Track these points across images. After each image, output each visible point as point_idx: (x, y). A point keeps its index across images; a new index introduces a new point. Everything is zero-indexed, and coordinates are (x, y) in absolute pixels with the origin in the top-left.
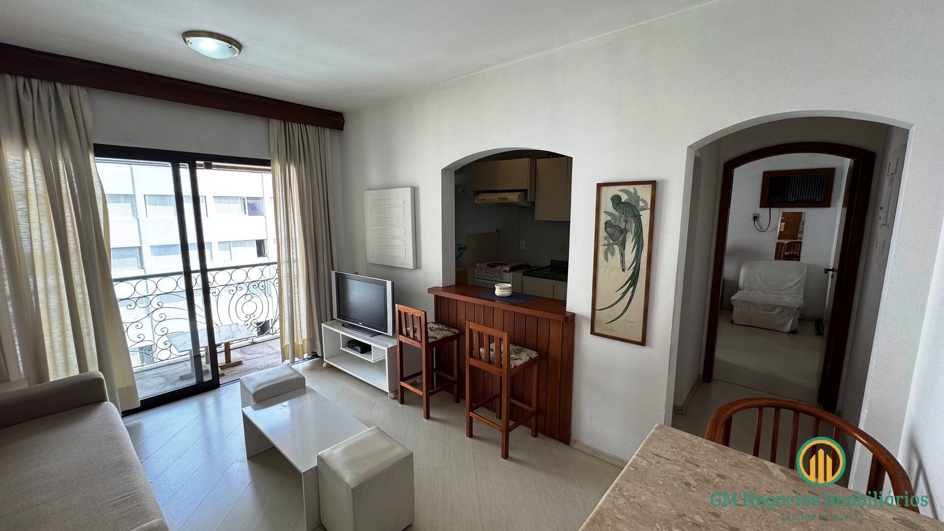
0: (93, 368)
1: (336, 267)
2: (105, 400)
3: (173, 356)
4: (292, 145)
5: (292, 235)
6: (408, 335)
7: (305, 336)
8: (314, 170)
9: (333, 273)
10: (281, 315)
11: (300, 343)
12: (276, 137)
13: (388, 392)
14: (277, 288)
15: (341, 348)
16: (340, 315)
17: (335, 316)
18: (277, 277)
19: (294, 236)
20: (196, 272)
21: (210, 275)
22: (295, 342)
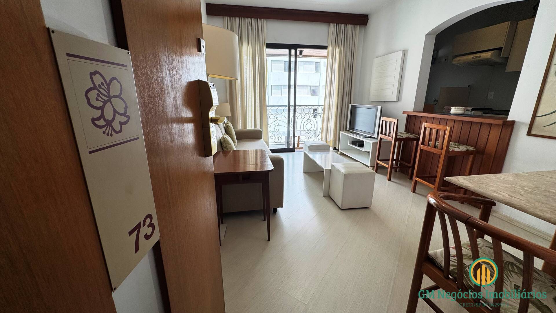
0: (258, 127)
1: (352, 102)
2: (262, 139)
3: (279, 142)
4: (339, 36)
5: (333, 84)
6: (385, 134)
7: (332, 139)
8: (348, 48)
9: (350, 105)
10: (322, 132)
11: (329, 140)
12: (332, 33)
13: (369, 166)
14: (322, 119)
15: (348, 144)
16: (350, 128)
17: (348, 129)
18: (323, 112)
19: (333, 85)
20: (292, 106)
21: (297, 107)
22: (327, 140)
